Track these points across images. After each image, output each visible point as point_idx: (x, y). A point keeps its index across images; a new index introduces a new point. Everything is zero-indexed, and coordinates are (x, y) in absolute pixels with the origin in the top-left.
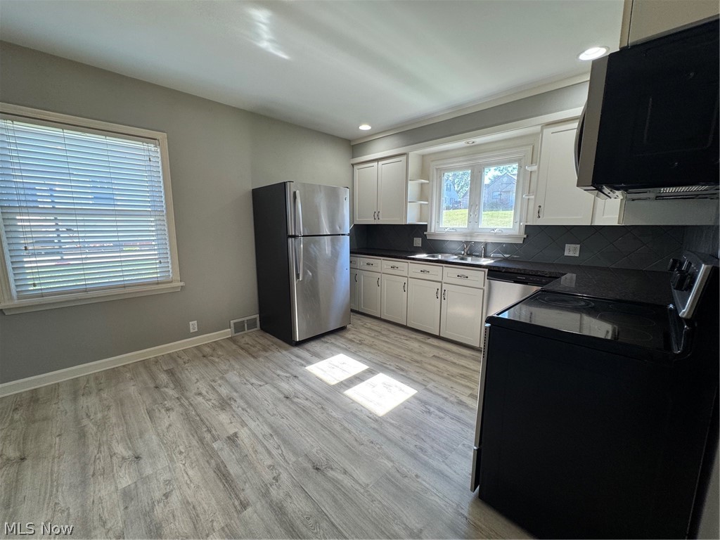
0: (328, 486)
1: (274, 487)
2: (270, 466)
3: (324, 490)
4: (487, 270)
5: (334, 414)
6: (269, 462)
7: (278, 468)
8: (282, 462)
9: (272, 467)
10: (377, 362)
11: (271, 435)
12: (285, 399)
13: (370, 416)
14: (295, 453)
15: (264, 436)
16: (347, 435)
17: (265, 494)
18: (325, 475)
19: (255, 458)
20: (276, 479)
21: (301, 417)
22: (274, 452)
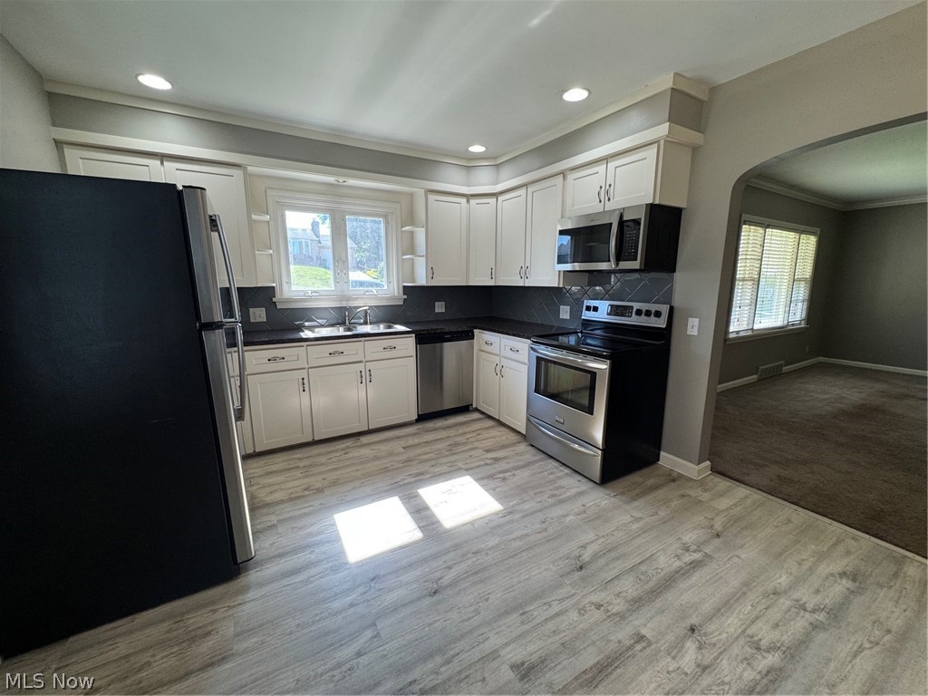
0: (602, 562)
1: (610, 608)
2: (580, 613)
3: (607, 564)
4: (414, 335)
5: (491, 544)
6: (574, 615)
7: (583, 604)
8: (574, 600)
9: (582, 611)
10: (389, 487)
11: (523, 614)
12: (437, 597)
13: (501, 515)
14: (560, 586)
15: (523, 623)
16: (532, 538)
17: (622, 616)
18: (589, 563)
19: (567, 633)
20: (599, 607)
21: (490, 577)
22: (556, 608)
